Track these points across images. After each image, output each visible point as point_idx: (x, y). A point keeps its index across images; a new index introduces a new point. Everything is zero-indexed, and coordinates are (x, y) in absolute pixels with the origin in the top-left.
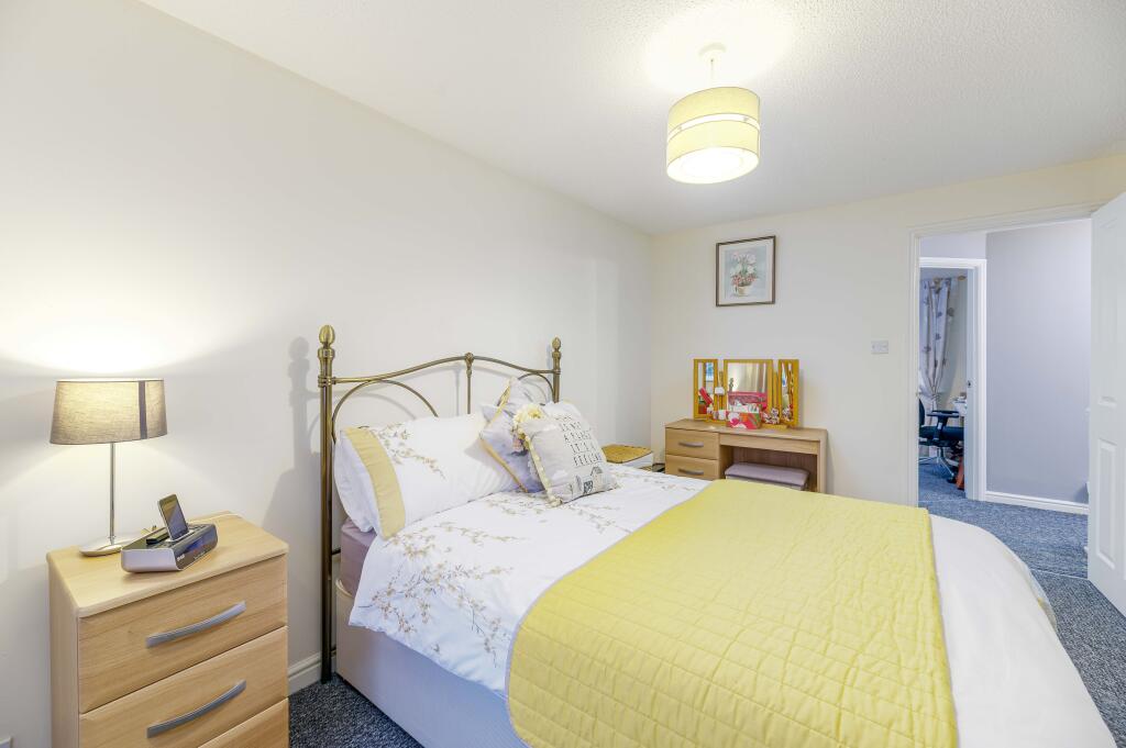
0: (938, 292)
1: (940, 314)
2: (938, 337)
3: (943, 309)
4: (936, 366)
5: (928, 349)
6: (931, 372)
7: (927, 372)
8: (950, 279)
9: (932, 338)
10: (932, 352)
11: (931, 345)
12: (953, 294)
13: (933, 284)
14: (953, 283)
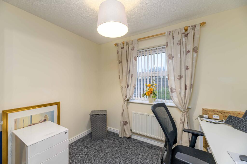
0: (186, 36)
1: (188, 52)
2: (187, 68)
3: (190, 48)
4: (186, 89)
5: (181, 77)
6: (183, 93)
7: (180, 93)
8: (195, 26)
9: (183, 69)
10: (183, 79)
11: (183, 74)
12: (197, 36)
13: (184, 31)
14: (197, 28)
